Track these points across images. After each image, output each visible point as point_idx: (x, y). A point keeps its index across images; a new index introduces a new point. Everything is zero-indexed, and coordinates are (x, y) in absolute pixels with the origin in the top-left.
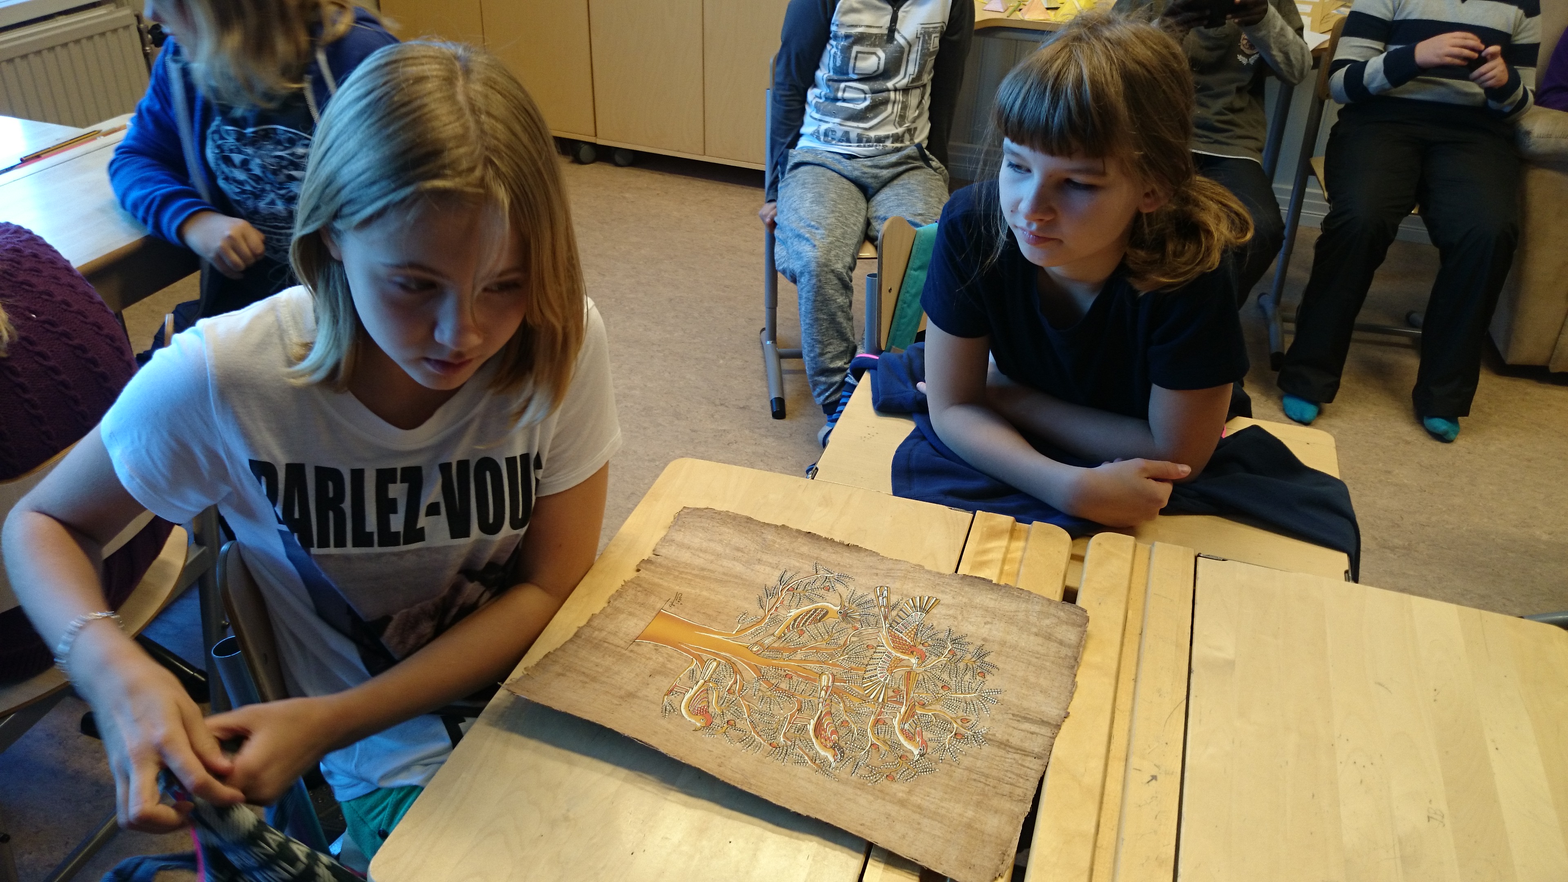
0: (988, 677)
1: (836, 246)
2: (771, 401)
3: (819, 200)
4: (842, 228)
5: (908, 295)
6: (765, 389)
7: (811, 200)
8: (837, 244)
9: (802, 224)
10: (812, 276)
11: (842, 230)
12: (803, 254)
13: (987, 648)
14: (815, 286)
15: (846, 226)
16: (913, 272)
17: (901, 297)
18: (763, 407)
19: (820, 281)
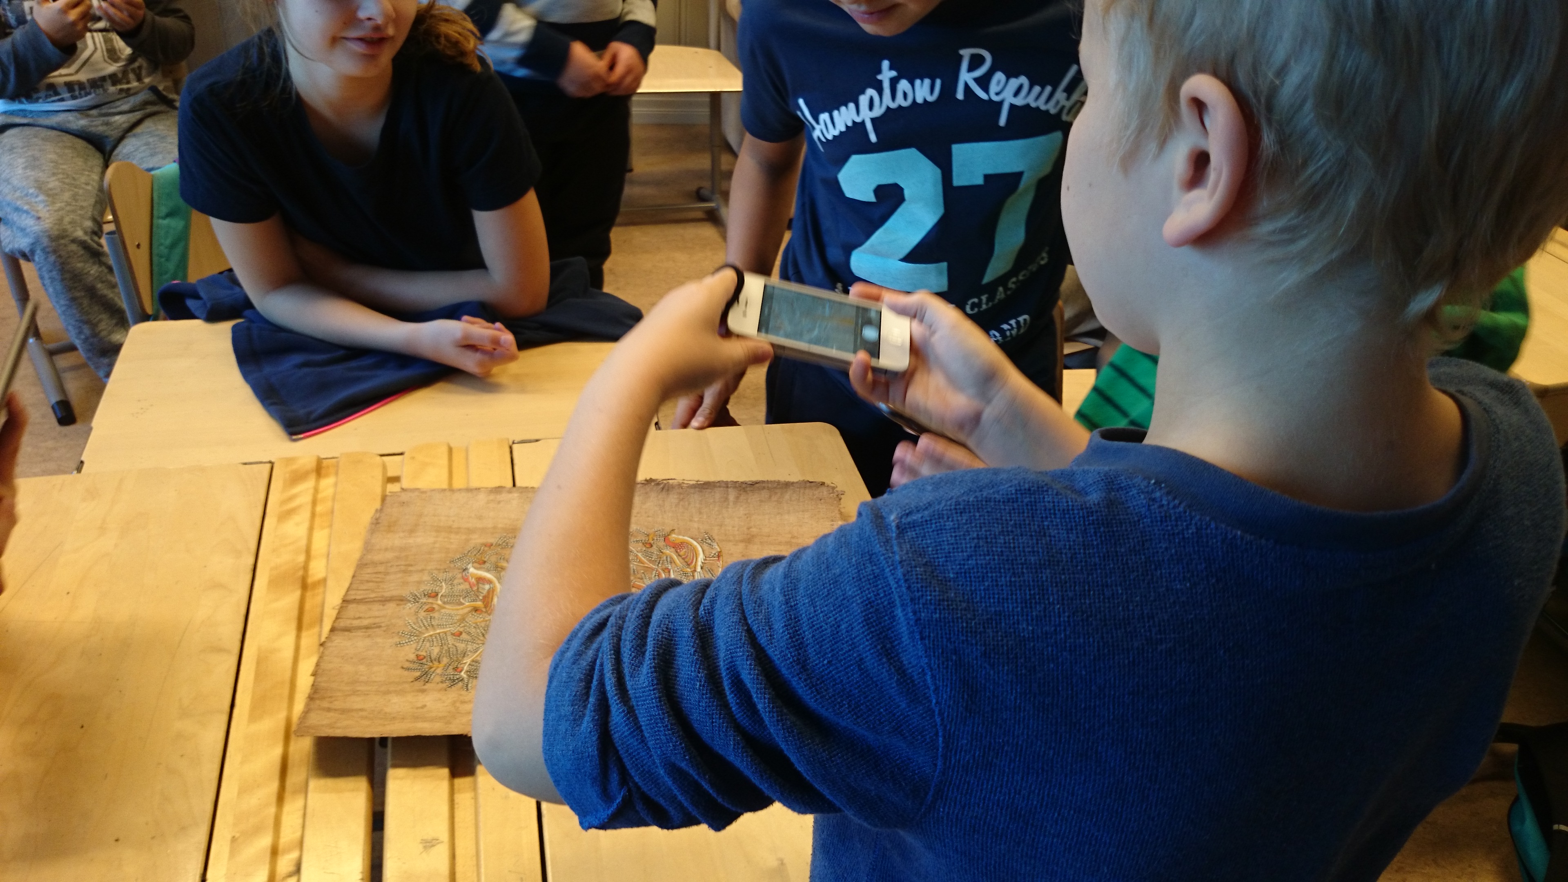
0: (412, 657)
1: (69, 211)
2: (53, 407)
3: (33, 164)
4: (69, 190)
5: (162, 248)
6: (42, 396)
7: (23, 166)
8: (68, 208)
9: (18, 194)
10: (48, 253)
11: (71, 193)
12: (28, 230)
13: (418, 685)
14: (57, 264)
15: (76, 187)
16: (161, 221)
17: (155, 251)
18: (44, 416)
19: (60, 256)
